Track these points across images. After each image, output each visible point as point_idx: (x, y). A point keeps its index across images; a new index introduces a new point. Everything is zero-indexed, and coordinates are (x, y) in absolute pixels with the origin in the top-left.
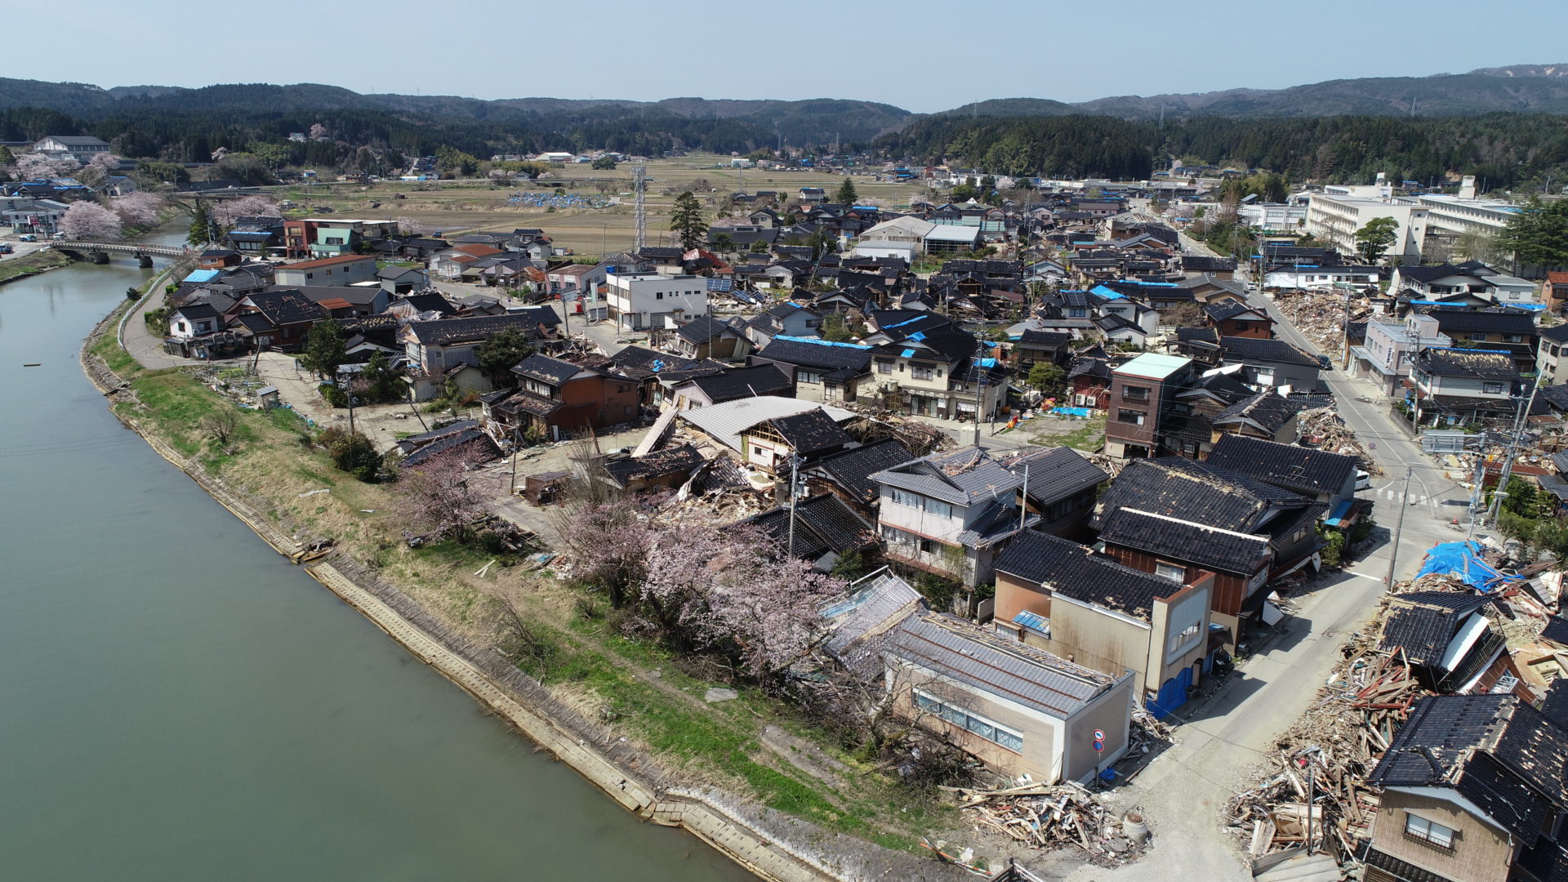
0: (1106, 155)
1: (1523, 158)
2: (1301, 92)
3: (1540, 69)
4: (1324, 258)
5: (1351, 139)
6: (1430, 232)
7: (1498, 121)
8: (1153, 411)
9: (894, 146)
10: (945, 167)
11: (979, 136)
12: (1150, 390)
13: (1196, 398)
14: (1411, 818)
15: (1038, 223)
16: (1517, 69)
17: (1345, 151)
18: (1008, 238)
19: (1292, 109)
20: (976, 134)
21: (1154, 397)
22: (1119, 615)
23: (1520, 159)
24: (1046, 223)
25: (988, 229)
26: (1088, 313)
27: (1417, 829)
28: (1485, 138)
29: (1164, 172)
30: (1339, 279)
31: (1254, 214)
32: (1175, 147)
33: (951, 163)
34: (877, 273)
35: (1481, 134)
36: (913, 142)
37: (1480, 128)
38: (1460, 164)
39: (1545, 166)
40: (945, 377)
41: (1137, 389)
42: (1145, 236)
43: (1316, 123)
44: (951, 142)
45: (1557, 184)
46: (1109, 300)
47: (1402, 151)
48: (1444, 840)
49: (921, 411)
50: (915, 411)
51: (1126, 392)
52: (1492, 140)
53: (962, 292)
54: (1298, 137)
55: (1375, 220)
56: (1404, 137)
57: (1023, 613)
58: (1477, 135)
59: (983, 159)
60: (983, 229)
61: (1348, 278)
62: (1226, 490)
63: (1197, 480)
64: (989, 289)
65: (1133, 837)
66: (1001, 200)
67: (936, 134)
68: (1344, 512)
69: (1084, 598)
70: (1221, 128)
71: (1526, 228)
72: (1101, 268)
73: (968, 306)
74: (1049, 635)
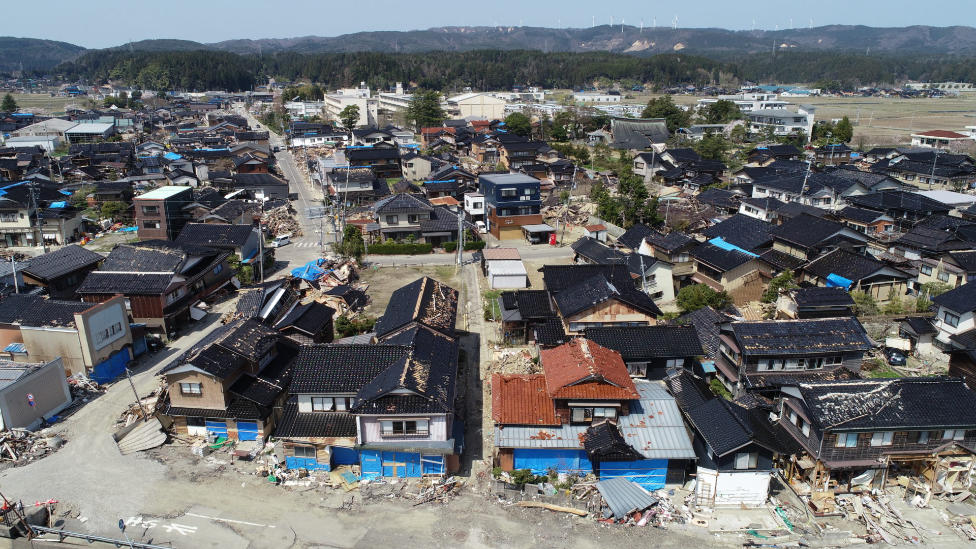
0: (222, 76)
1: (444, 74)
2: (344, 38)
3: (459, 29)
4: (324, 128)
5: (360, 64)
6: (380, 112)
7: (434, 55)
9: (69, 72)
10: (108, 86)
11: (133, 63)
12: (158, 207)
13: (194, 208)
14: (183, 385)
15: (160, 119)
16: (449, 28)
17: (358, 71)
18: (135, 129)
19: (340, 48)
20: (130, 63)
21: (162, 210)
22: (59, 330)
23: (443, 74)
24: (166, 118)
25: (120, 125)
26: (161, 170)
27: (186, 390)
28: (425, 63)
29: (265, 86)
30: (328, 140)
31: (300, 107)
32: (269, 71)
33: (114, 83)
34: (14, 158)
35: (424, 62)
36: (85, 69)
37: (424, 59)
38: (415, 78)
39: (454, 78)
40: (27, 218)
41: (152, 208)
42: (225, 123)
43: (344, 55)
44: (112, 68)
45: (460, 87)
46: (173, 160)
47: (387, 71)
50: (11, 244)
51: (145, 210)
52: (429, 65)
53: (76, 163)
54: (336, 64)
55: (348, 106)
56: (386, 64)
57: (11, 345)
58: (422, 62)
59: (136, 80)
60: (117, 125)
61: (332, 139)
62: (167, 253)
63: (151, 250)
64: (99, 161)
65: (52, 446)
66: (142, 106)
67: (102, 63)
68: (252, 255)
69: (38, 324)
70: (296, 59)
71: (418, 107)
72: (190, 144)
73: (79, 173)
74: (26, 352)
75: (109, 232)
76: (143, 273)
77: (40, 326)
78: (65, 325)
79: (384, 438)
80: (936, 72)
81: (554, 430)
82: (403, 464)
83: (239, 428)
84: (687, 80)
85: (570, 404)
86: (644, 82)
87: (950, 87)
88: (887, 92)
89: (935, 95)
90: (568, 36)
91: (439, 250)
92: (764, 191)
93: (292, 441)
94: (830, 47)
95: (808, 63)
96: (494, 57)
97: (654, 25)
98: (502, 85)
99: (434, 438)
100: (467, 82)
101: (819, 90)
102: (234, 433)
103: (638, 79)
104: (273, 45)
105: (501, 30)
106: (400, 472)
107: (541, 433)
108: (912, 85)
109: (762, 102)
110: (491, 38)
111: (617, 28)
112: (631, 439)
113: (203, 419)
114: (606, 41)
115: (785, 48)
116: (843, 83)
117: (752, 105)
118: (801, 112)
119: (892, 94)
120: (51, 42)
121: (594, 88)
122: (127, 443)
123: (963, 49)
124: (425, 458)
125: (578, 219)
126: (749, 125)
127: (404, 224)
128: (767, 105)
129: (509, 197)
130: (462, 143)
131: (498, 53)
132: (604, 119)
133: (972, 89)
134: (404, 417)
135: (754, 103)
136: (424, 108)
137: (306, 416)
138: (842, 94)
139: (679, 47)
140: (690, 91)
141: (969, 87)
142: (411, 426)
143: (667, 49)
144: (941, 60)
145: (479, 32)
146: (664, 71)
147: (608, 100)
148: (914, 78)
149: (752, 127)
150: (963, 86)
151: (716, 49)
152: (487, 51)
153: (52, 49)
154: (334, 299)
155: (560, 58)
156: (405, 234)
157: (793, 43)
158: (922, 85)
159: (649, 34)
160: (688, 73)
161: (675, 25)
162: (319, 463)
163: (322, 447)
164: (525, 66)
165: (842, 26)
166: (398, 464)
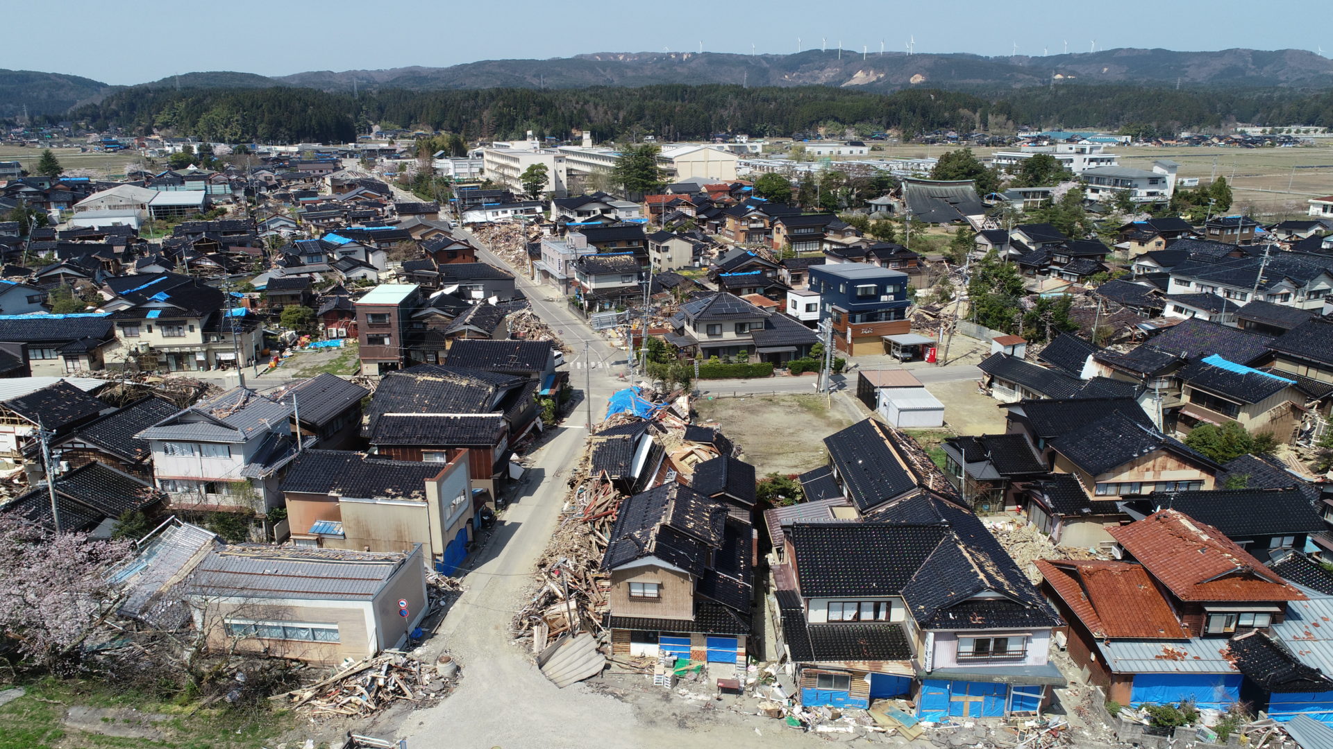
0: (314, 122)
1: (616, 118)
2: (462, 69)
3: (616, 55)
4: (502, 197)
5: (504, 106)
6: (570, 173)
7: (598, 92)
8: (395, 331)
9: (95, 118)
10: (156, 137)
11: (187, 106)
12: (389, 315)
13: (428, 316)
14: (632, 585)
15: (262, 184)
16: (602, 55)
17: (502, 115)
18: (236, 199)
19: (457, 83)
20: (183, 105)
21: (394, 320)
22: (400, 502)
24: (270, 184)
25: (214, 192)
26: (324, 258)
27: (637, 592)
28: (591, 104)
29: (367, 135)
30: (516, 212)
31: (445, 166)
32: (371, 115)
33: (162, 133)
34: (103, 242)
35: (588, 102)
36: (116, 114)
37: (587, 97)
39: (630, 124)
40: (198, 331)
41: (379, 315)
42: (361, 189)
43: (477, 94)
44: (158, 112)
45: (640, 136)
46: (340, 245)
47: (541, 114)
48: (652, 592)
49: (179, 367)
50: (174, 368)
51: (370, 320)
52: (596, 106)
53: (200, 251)
54: (466, 105)
55: (533, 166)
56: (540, 104)
57: (317, 524)
58: (586, 102)
59: (196, 129)
60: (209, 192)
61: (521, 211)
62: (464, 383)
63: (440, 380)
64: (226, 246)
65: (446, 675)
66: (222, 165)
67: (139, 105)
68: (550, 383)
69: (368, 495)
70: (406, 98)
71: (627, 167)
72: (328, 219)
73: (209, 264)
74: (344, 535)
75: (297, 348)
76: (459, 416)
77: (371, 498)
78: (407, 495)
79: (959, 661)
80: (1275, 111)
81: (1180, 645)
82: (980, 699)
83: (709, 645)
84: (946, 125)
85: (1208, 609)
86: (888, 127)
87: (1298, 132)
88: (1220, 139)
89: (1286, 143)
90: (765, 65)
91: (780, 371)
92: (1188, 283)
93: (816, 667)
94: (1121, 78)
95: (1102, 101)
96: (679, 94)
97: (882, 49)
98: (697, 133)
99: (1029, 661)
100: (649, 129)
101: (1129, 138)
102: (701, 653)
103: (879, 123)
104: (363, 79)
105: (673, 56)
106: (975, 711)
107: (1166, 650)
108: (1247, 129)
109: (1085, 156)
110: (663, 68)
111: (832, 54)
112: (1306, 657)
113: (656, 634)
114: (817, 71)
115: (1061, 80)
116: (1158, 127)
117: (1071, 161)
118: (1158, 170)
119: (1227, 142)
120: (59, 76)
121: (819, 136)
122: (555, 669)
123: (1298, 80)
124: (1016, 689)
125: (942, 325)
126: (1084, 189)
127: (729, 336)
128: (1091, 160)
129: (866, 297)
130: (703, 216)
131: (685, 89)
132: (887, 182)
133: (1327, 135)
134: (991, 634)
135: (1075, 157)
136: (636, 167)
137: (817, 629)
138: (1161, 143)
139: (917, 79)
140: (952, 139)
141: (1323, 132)
142: (1001, 646)
143: (900, 81)
144: (1277, 94)
145: (643, 61)
146: (914, 112)
147: (851, 152)
148: (1245, 120)
149: (1088, 191)
150: (1316, 131)
151: (968, 81)
152: (670, 87)
153: (63, 86)
154: (702, 447)
155: (770, 96)
156: (733, 349)
157: (1072, 73)
158: (1260, 129)
159: (875, 62)
160: (946, 115)
161: (911, 50)
162: (852, 698)
163: (862, 675)
164: (724, 106)
165: (1134, 50)
166: (972, 699)
